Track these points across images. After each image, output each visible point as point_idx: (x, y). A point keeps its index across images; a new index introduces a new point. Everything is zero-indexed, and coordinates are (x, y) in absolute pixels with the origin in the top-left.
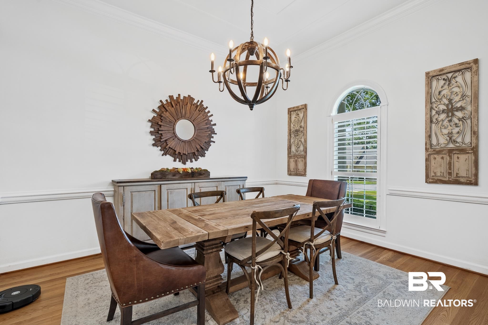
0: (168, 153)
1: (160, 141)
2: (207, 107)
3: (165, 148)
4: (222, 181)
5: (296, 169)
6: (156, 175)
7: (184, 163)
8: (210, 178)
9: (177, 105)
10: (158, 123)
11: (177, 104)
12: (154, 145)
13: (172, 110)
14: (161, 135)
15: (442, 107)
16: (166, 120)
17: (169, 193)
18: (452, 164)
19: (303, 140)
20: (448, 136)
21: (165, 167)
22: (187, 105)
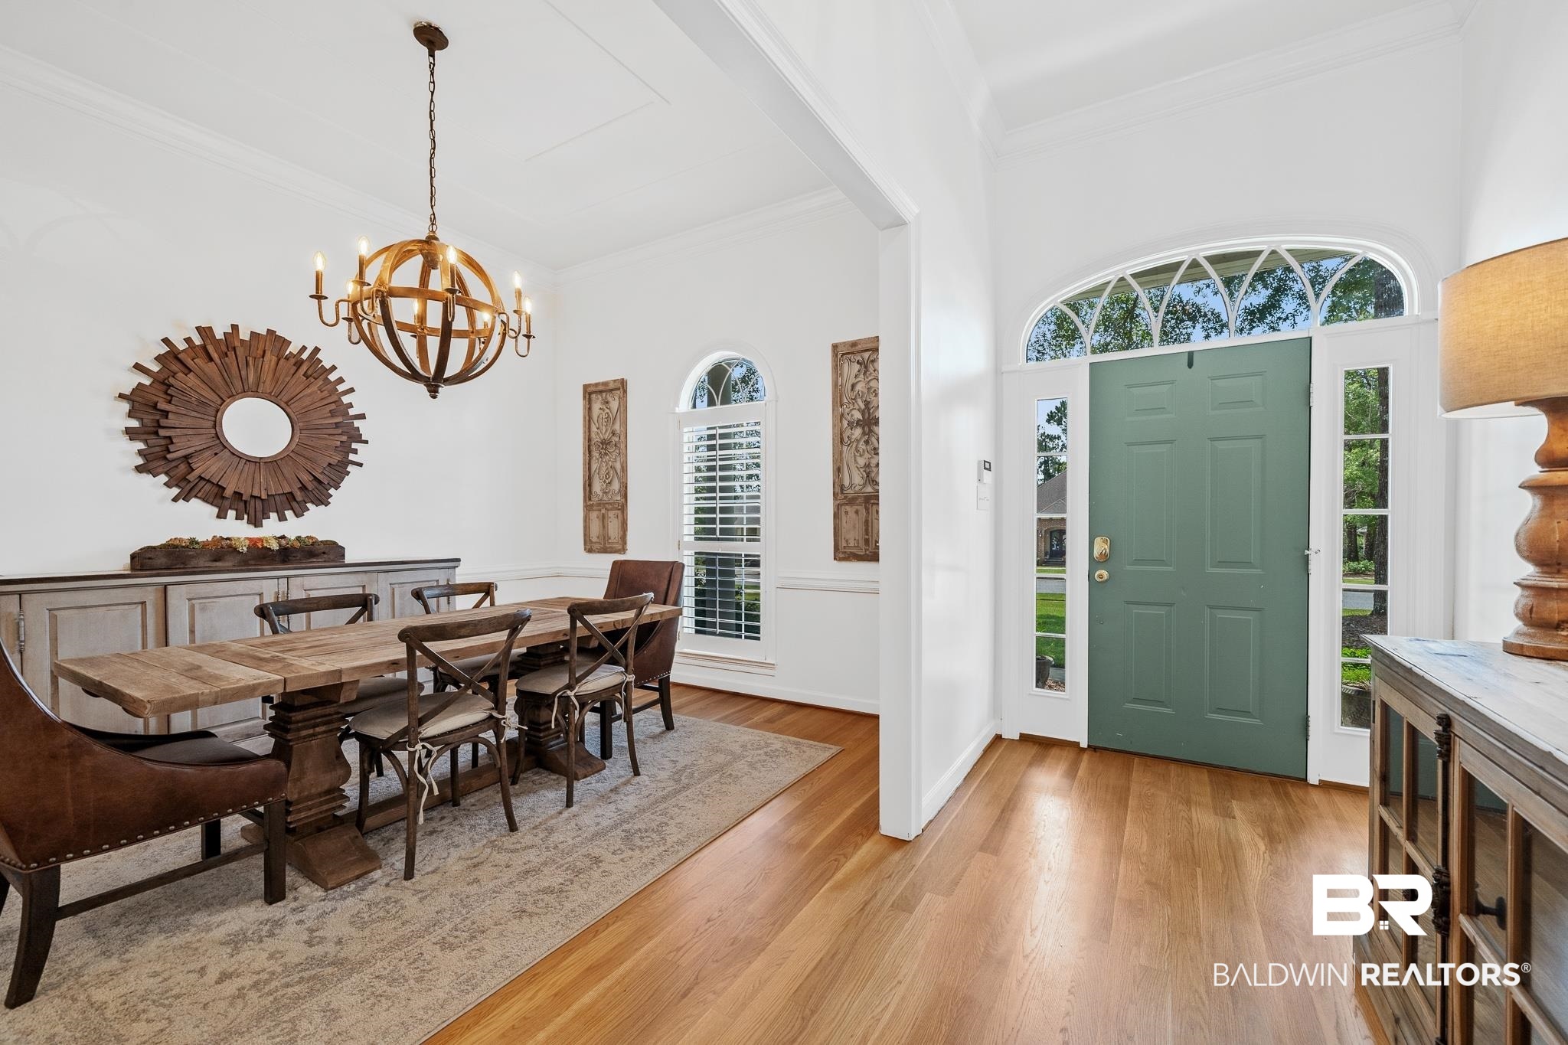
0: (194, 493)
1: (165, 458)
2: (334, 368)
3: (184, 479)
4: (379, 572)
5: (604, 538)
6: (150, 558)
7: (256, 523)
8: (346, 562)
9: (227, 356)
10: (156, 404)
11: (226, 353)
12: (139, 469)
13: (211, 369)
14: (168, 441)
15: (858, 415)
16: (186, 399)
17: (197, 607)
18: (870, 524)
19: (618, 466)
20: (865, 471)
21: (185, 535)
22: (263, 357)
